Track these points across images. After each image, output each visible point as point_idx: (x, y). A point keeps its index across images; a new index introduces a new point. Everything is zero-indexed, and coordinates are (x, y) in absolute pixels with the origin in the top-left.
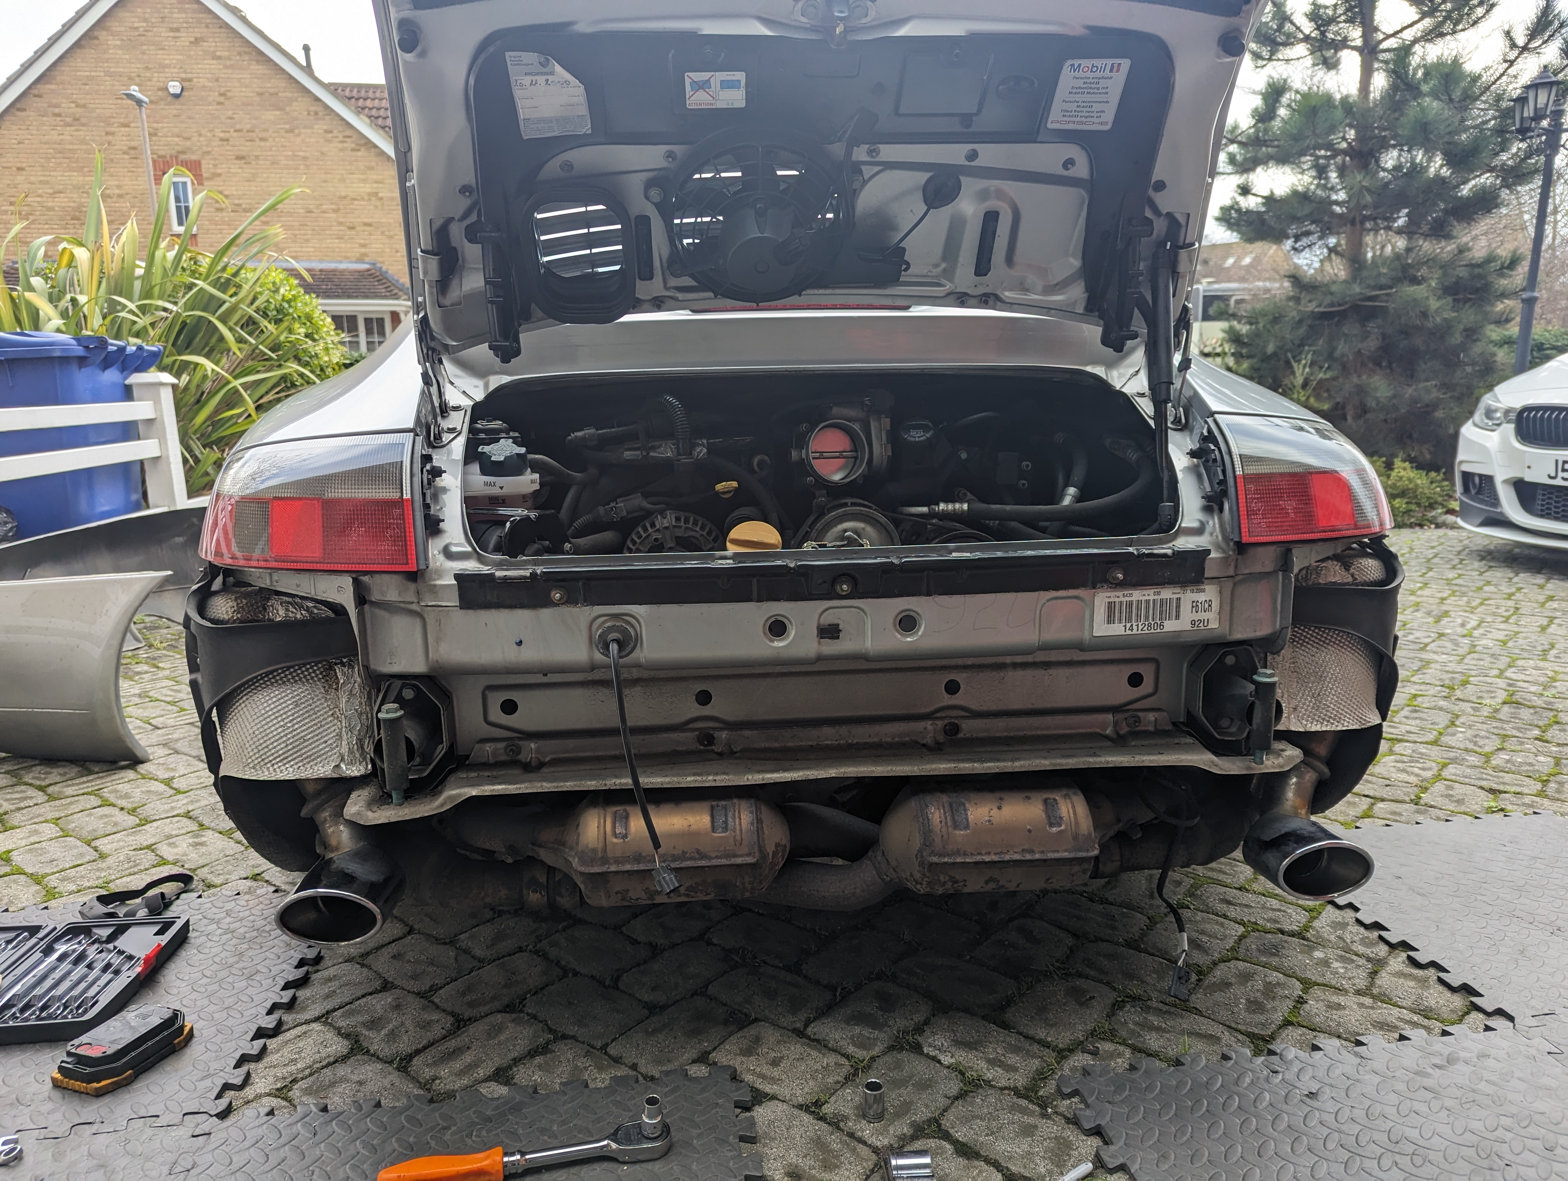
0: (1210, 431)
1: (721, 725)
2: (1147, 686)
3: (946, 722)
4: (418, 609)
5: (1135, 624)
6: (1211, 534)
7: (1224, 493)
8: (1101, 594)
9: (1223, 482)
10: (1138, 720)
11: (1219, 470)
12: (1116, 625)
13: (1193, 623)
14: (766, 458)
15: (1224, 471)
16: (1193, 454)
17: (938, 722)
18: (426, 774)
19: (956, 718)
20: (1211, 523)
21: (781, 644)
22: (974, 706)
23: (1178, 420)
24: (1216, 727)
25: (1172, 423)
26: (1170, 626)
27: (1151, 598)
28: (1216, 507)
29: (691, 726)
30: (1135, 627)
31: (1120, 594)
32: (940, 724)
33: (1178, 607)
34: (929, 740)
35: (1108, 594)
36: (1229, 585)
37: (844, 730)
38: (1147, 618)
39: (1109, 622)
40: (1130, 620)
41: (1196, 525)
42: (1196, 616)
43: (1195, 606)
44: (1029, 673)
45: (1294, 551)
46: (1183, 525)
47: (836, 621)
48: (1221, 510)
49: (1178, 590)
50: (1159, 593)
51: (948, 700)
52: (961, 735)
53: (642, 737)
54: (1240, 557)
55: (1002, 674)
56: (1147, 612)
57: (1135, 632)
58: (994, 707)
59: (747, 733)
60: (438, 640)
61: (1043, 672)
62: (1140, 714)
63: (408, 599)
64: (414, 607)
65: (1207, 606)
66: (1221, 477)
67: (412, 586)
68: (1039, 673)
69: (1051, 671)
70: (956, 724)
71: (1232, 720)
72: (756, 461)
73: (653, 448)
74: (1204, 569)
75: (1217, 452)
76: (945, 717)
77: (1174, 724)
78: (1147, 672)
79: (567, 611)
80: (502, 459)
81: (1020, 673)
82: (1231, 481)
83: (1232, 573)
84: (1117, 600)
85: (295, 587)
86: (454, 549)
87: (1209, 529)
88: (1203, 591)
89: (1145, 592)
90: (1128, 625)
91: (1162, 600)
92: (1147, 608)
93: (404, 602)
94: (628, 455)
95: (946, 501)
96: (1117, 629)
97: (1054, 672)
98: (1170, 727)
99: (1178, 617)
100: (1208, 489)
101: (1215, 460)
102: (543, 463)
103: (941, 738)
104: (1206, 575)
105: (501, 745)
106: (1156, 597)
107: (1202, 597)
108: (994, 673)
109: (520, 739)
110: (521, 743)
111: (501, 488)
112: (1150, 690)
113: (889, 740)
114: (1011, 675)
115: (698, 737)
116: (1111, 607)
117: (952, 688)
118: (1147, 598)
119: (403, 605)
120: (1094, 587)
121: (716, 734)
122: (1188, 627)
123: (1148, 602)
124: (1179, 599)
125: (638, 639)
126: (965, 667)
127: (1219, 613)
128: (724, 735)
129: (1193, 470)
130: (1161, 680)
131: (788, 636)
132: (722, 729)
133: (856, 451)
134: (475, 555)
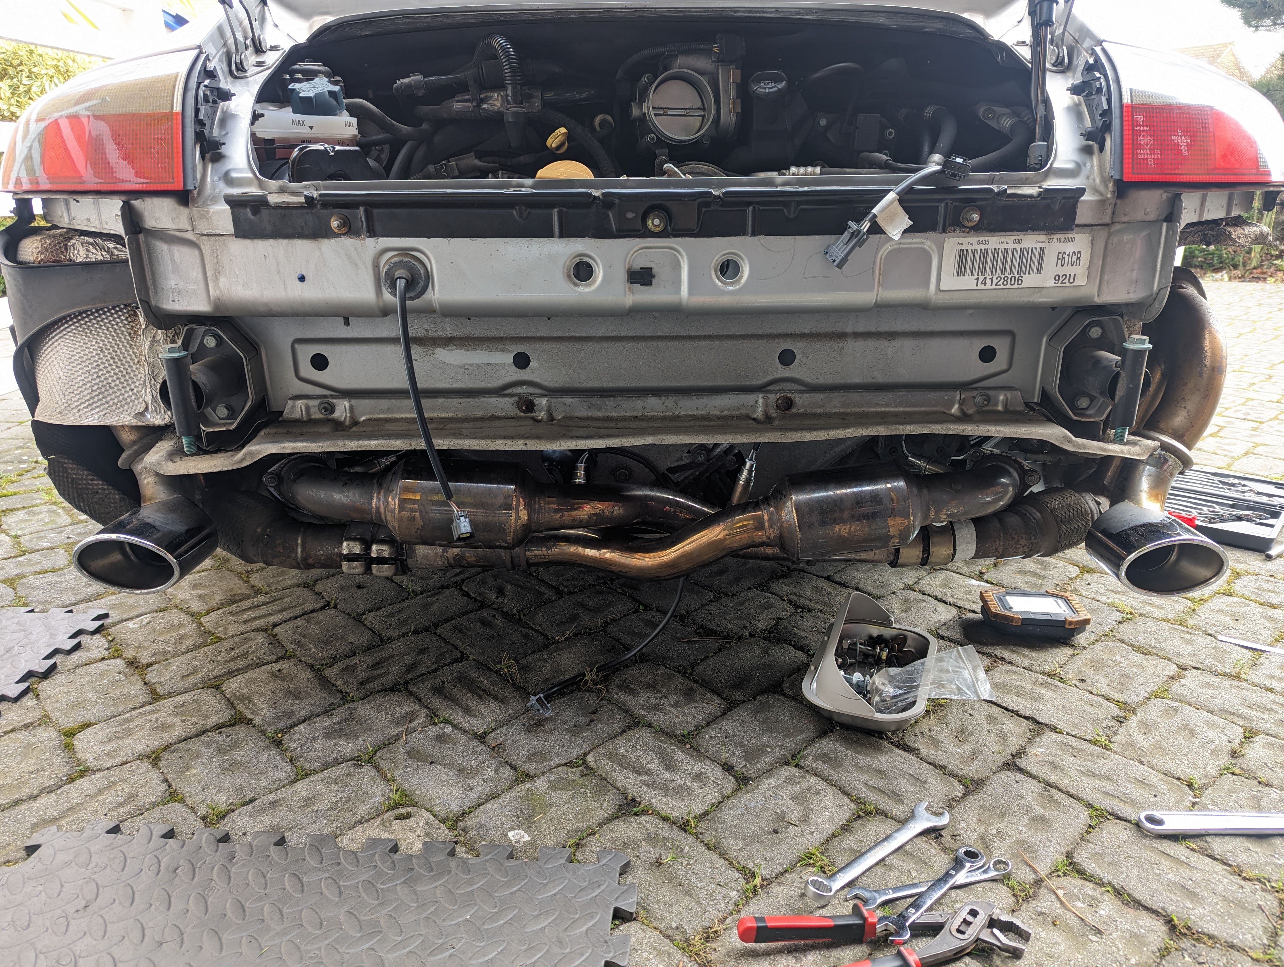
0: (1097, 60)
1: (541, 392)
2: (1000, 362)
3: (779, 395)
4: (194, 238)
5: (988, 277)
6: (1088, 177)
7: (1107, 127)
8: (952, 240)
9: (1107, 113)
10: (988, 399)
11: (1104, 99)
12: (967, 277)
13: (1057, 278)
14: (609, 118)
15: (1109, 101)
16: (1075, 90)
17: (769, 396)
18: (233, 427)
19: (790, 391)
20: (1088, 165)
21: (587, 290)
22: (809, 379)
23: (1059, 62)
24: (1073, 408)
25: (1053, 65)
26: (1030, 280)
27: (1011, 246)
28: (1096, 147)
29: (509, 391)
30: (988, 281)
31: (974, 240)
32: (772, 397)
33: (1041, 258)
34: (759, 413)
35: (961, 240)
36: (1102, 234)
37: (670, 401)
38: (1003, 271)
39: (959, 274)
40: (984, 272)
41: (1070, 166)
42: (1061, 271)
43: (1061, 258)
44: (871, 344)
45: (1183, 197)
46: (1055, 165)
47: (648, 265)
48: (1102, 149)
49: (1042, 237)
50: (1020, 241)
51: (781, 372)
52: (794, 410)
53: (459, 400)
54: (1118, 202)
55: (841, 344)
56: (1004, 263)
57: (988, 286)
58: (830, 380)
59: (568, 400)
60: (217, 274)
61: (886, 343)
62: (991, 393)
63: (182, 226)
64: (189, 236)
65: (1075, 258)
66: (1105, 107)
67: (184, 211)
68: (882, 344)
69: (895, 343)
70: (790, 399)
71: (1092, 399)
72: (598, 120)
73: (483, 101)
74: (1075, 213)
75: (1103, 81)
76: (779, 391)
77: (1027, 404)
78: (1001, 346)
79: (348, 242)
80: (311, 95)
81: (860, 344)
82: (1116, 112)
83: (1107, 220)
84: (970, 248)
85: (86, 222)
86: (234, 175)
87: (1085, 172)
88: (1073, 240)
89: (1004, 239)
90: (981, 278)
91: (1022, 250)
92: (1005, 258)
93: (179, 230)
94: (457, 106)
95: (798, 165)
96: (968, 282)
97: (897, 343)
98: (1021, 408)
99: (1039, 270)
100: (1088, 123)
101: (1099, 90)
102: (362, 107)
103: (773, 412)
104: (1077, 221)
105: (314, 403)
106: (1016, 246)
107: (1069, 248)
108: (832, 343)
109: (333, 397)
110: (334, 401)
111: (311, 128)
112: (1004, 367)
113: (717, 413)
114: (851, 345)
115: (518, 403)
116: (962, 255)
117: (787, 358)
118: (1006, 246)
119: (177, 233)
120: (944, 231)
121: (537, 401)
122: (1051, 283)
123: (1006, 251)
124: (1042, 250)
125: (428, 277)
126: (802, 336)
127: (1089, 269)
128: (544, 401)
129: (1075, 110)
130: (1016, 355)
131: (595, 281)
132: (540, 396)
133: (704, 109)
134: (256, 182)
